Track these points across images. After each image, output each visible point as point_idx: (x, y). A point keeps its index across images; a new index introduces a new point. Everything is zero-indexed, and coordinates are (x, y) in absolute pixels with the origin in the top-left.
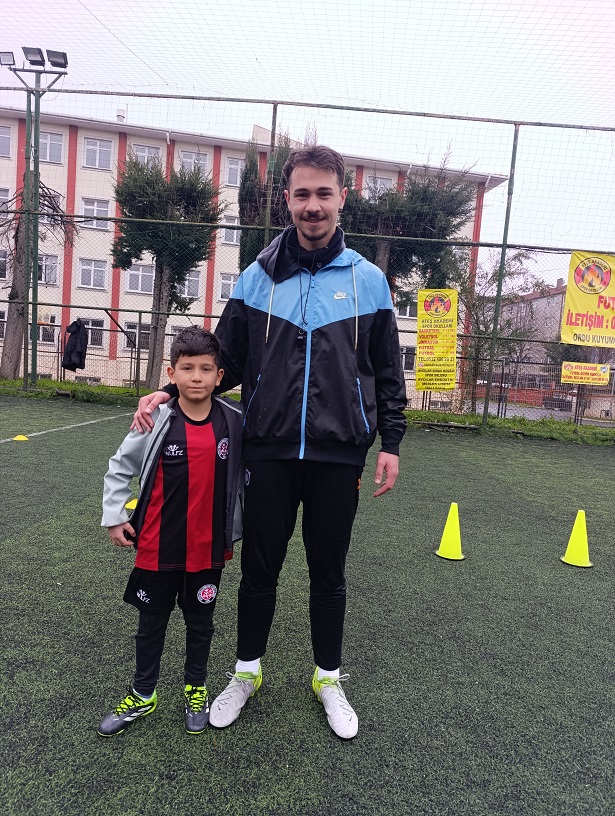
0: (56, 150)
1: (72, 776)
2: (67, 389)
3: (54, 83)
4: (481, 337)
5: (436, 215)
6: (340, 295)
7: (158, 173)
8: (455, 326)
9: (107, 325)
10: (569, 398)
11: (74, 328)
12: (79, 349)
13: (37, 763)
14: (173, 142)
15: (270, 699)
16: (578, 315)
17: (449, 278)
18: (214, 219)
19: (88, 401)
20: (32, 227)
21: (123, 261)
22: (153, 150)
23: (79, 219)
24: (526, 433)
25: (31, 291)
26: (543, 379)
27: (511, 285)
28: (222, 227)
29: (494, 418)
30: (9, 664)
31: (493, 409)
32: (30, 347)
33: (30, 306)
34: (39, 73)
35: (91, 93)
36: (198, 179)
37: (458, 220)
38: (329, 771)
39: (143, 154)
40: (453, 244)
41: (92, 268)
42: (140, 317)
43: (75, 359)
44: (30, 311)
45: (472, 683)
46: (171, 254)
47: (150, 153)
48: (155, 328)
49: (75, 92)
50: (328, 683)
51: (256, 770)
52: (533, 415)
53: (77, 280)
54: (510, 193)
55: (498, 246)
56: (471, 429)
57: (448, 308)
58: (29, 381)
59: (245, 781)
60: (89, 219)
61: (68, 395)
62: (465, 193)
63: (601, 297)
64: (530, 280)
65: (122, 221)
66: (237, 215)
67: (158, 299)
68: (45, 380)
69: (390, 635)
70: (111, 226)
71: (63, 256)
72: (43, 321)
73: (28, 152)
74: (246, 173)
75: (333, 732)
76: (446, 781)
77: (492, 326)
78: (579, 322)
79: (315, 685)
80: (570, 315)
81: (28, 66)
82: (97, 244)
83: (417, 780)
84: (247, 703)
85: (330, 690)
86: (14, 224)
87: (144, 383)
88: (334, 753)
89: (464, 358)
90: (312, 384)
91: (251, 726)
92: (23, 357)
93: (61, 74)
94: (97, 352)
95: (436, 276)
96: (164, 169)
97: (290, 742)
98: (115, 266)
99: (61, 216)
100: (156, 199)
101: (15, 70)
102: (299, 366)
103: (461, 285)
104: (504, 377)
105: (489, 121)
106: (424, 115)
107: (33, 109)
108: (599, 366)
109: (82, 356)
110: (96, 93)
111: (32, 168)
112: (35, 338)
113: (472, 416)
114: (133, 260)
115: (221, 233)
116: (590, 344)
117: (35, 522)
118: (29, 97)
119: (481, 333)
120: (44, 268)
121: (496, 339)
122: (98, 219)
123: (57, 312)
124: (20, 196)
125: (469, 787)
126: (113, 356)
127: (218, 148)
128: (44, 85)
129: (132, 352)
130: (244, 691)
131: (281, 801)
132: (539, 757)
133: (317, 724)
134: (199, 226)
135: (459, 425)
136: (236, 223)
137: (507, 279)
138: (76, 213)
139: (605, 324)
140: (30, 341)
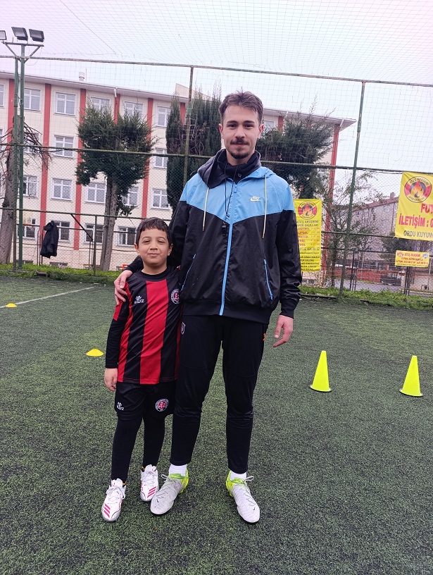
0: (36, 102)
1: (50, 553)
2: (44, 271)
3: (34, 52)
4: (338, 233)
5: (306, 147)
6: (255, 199)
7: (109, 117)
8: (320, 226)
9: (72, 225)
10: (399, 277)
11: (49, 227)
12: (52, 242)
13: (25, 543)
14: (119, 95)
15: (195, 494)
16: (407, 217)
17: (315, 191)
18: (148, 149)
19: (59, 279)
20: (19, 155)
21: (83, 179)
22: (105, 102)
23: (53, 150)
24: (370, 301)
25: (18, 200)
26: (381, 263)
27: (359, 197)
28: (154, 155)
29: (347, 291)
30: (4, 469)
31: (347, 285)
32: (18, 241)
33: (18, 212)
34: (24, 45)
35: (61, 59)
36: (137, 121)
37: (322, 150)
38: (240, 548)
39: (98, 104)
40: (318, 167)
41: (62, 185)
42: (96, 219)
43: (50, 249)
44: (18, 215)
45: (341, 482)
46: (118, 174)
47: (102, 103)
48: (107, 227)
49: (49, 59)
50: (238, 483)
51: (186, 547)
52: (375, 288)
53: (50, 193)
54: (359, 131)
55: (350, 168)
56: (331, 298)
57: (315, 212)
58: (17, 265)
59: (178, 556)
60: (59, 149)
61: (45, 275)
62: (327, 131)
63: (423, 205)
64: (373, 192)
65: (83, 151)
66: (165, 147)
67: (109, 206)
68: (29, 265)
69: (280, 446)
70: (75, 154)
71: (41, 176)
72: (26, 223)
73: (16, 101)
74: (171, 117)
75: (242, 519)
76: (325, 555)
77: (346, 225)
78: (408, 222)
79: (228, 485)
80: (401, 217)
81: (16, 40)
82: (65, 167)
83: (304, 554)
84: (178, 497)
85: (240, 487)
86: (6, 153)
87: (98, 267)
88: (243, 535)
89: (325, 248)
90: (231, 262)
91: (182, 515)
92: (12, 248)
93: (39, 46)
94: (65, 245)
95: (306, 190)
96: (112, 114)
97: (210, 526)
98: (78, 183)
99: (40, 148)
100: (107, 135)
101: (7, 44)
102: (222, 249)
103: (324, 197)
104: (355, 262)
105: (344, 79)
106: (298, 75)
107: (19, 72)
108: (422, 254)
109: (55, 247)
110: (64, 59)
111: (19, 113)
112: (21, 234)
113: (332, 289)
114: (91, 179)
115: (153, 160)
116: (416, 238)
117: (22, 365)
118: (17, 63)
119: (338, 230)
120: (27, 184)
121: (348, 235)
122: (66, 149)
123: (37, 216)
124: (10, 133)
125: (342, 559)
126: (76, 247)
127: (151, 100)
128: (27, 54)
129: (90, 244)
130: (175, 487)
131: (205, 571)
132: (392, 536)
133: (229, 513)
134: (138, 154)
135: (323, 295)
136: (164, 152)
137: (356, 192)
138: (50, 145)
139: (426, 223)
140: (18, 237)
